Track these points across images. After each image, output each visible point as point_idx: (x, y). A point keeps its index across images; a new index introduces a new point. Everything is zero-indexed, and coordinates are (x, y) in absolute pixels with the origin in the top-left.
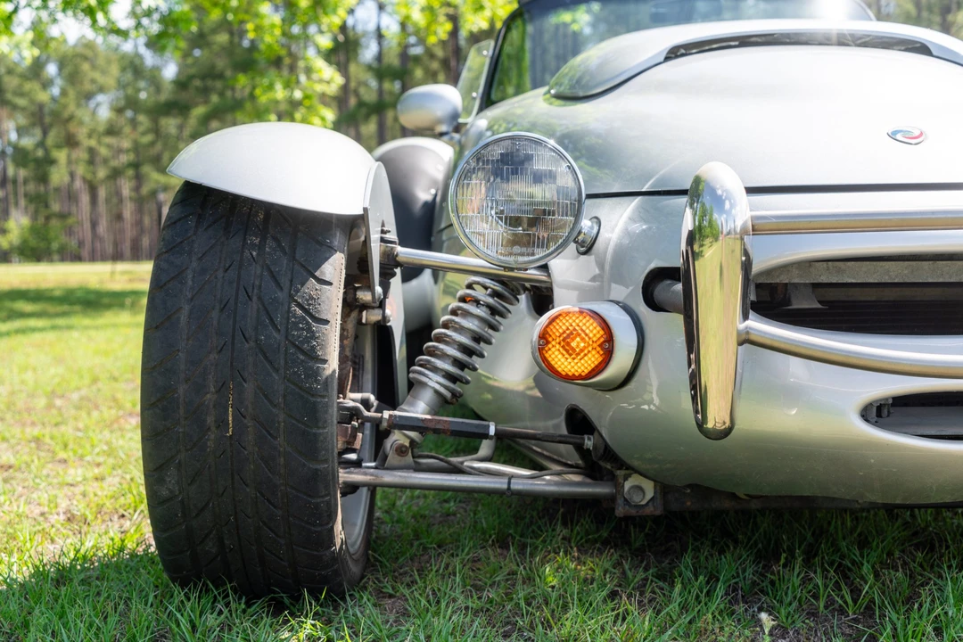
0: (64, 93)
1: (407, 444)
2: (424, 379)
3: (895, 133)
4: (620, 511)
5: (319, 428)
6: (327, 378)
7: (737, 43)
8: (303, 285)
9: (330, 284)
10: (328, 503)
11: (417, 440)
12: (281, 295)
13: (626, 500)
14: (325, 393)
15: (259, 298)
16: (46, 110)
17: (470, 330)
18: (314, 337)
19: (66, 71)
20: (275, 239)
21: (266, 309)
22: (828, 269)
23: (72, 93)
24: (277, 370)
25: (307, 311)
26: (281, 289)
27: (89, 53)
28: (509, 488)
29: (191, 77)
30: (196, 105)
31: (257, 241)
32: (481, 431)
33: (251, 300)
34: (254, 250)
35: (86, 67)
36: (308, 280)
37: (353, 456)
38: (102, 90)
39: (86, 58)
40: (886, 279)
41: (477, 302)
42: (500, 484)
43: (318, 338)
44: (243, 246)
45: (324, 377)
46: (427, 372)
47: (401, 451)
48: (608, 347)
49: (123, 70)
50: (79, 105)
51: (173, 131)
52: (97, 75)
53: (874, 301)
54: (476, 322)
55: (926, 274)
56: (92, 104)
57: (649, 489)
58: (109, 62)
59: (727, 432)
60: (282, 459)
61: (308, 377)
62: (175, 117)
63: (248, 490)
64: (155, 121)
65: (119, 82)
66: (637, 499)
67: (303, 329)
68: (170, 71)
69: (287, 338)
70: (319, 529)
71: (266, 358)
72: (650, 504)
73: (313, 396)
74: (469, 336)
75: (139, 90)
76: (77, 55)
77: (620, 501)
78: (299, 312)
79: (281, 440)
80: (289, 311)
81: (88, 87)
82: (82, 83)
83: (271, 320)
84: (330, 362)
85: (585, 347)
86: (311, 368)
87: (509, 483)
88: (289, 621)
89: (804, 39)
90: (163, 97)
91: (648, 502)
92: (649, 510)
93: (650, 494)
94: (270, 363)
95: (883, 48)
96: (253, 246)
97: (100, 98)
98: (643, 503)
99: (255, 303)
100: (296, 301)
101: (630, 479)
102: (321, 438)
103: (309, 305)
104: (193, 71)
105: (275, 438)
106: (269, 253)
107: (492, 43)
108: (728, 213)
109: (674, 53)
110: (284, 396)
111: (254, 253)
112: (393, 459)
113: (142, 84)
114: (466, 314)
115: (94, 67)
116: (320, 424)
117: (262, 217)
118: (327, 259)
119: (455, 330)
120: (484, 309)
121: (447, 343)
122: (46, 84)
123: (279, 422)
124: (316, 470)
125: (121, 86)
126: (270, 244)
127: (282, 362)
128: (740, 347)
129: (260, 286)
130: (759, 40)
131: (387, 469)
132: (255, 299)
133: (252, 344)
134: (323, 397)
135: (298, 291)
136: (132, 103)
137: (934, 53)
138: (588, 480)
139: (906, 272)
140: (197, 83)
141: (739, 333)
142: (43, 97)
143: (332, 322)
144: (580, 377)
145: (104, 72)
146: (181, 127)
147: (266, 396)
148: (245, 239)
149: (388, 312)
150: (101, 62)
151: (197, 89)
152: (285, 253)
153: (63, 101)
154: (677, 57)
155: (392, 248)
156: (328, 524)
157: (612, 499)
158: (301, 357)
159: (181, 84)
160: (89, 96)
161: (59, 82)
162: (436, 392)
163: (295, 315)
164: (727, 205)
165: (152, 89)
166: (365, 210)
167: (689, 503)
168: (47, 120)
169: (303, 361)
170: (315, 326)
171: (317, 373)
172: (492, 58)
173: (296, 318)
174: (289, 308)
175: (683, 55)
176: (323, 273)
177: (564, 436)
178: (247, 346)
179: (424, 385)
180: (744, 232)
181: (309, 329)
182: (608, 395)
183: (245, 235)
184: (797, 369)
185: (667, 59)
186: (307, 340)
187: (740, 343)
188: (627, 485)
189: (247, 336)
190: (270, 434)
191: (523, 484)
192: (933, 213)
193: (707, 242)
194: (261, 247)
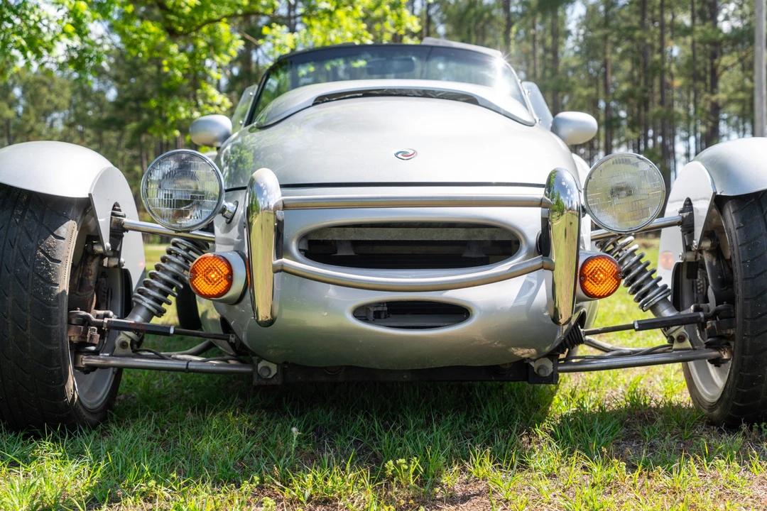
0: (26, 111)
1: (129, 342)
2: (140, 301)
3: (397, 154)
4: (255, 382)
5: (52, 325)
6: (58, 295)
7: (361, 94)
8: (45, 239)
9: (63, 239)
10: (60, 371)
11: (135, 339)
12: (31, 245)
13: (258, 375)
14: (56, 304)
15: (18, 247)
16: (12, 124)
17: (171, 271)
18: (50, 270)
19: (28, 94)
20: (31, 211)
21: (21, 253)
22: (355, 232)
23: (32, 111)
24: (26, 290)
25: (47, 255)
26: (32, 241)
27: (46, 79)
28: (187, 368)
29: (128, 100)
30: (131, 121)
31: (20, 213)
32: (164, 331)
33: (13, 247)
34: (17, 218)
35: (44, 90)
36: (48, 236)
37: (93, 348)
38: (56, 109)
39: (44, 84)
40: (389, 238)
41: (177, 255)
42: (182, 365)
43: (53, 270)
44: (11, 216)
45: (56, 294)
46: (143, 297)
47: (123, 345)
48: (230, 278)
49: (74, 93)
50: (38, 121)
51: (114, 142)
52: (53, 97)
53: (410, 255)
54: (175, 266)
55: (412, 235)
56: (49, 120)
57: (274, 369)
58: (63, 87)
59: (270, 323)
60: (29, 344)
61: (45, 294)
62: (114, 131)
63: (9, 362)
64: (100, 133)
65: (70, 102)
66: (265, 374)
67: (43, 265)
68: (112, 94)
69: (33, 271)
70: (54, 387)
71: (20, 283)
72: (275, 378)
73: (48, 305)
74: (170, 274)
75: (87, 110)
76: (36, 81)
77: (255, 376)
78: (42, 255)
79: (28, 331)
80: (36, 254)
81: (45, 106)
82: (40, 103)
83: (25, 260)
84: (61, 285)
85: (219, 278)
86: (48, 288)
87: (187, 365)
88: (33, 442)
89: (404, 92)
90: (105, 115)
91: (273, 377)
92: (275, 382)
93: (274, 372)
94: (22, 285)
95: (447, 99)
96: (17, 216)
97: (55, 115)
98: (270, 377)
99: (16, 250)
100: (40, 248)
101: (261, 362)
102: (53, 330)
103: (48, 251)
104: (128, 95)
105: (25, 330)
106: (26, 220)
107: (257, 87)
108: (265, 197)
109: (320, 100)
110: (31, 305)
111: (18, 220)
112: (118, 350)
113: (89, 104)
114: (170, 261)
115: (50, 91)
116: (53, 322)
117: (25, 198)
118: (62, 224)
119: (162, 272)
120: (181, 258)
121: (156, 279)
122: (12, 104)
123: (27, 321)
124: (51, 350)
125: (72, 105)
126: (28, 214)
127: (30, 285)
128: (275, 274)
129: (19, 240)
130: (377, 93)
131: (114, 356)
132: (16, 247)
133: (12, 273)
134: (55, 306)
135: (42, 242)
136: (80, 119)
137: (480, 103)
138: (239, 364)
139: (400, 234)
140: (133, 105)
141: (274, 266)
142: (9, 113)
143: (64, 262)
144: (213, 296)
145: (58, 95)
146: (120, 139)
147: (19, 305)
148: (13, 212)
149: (122, 260)
150: (56, 87)
151: (131, 109)
152: (37, 220)
153: (27, 117)
154: (323, 102)
155: (120, 220)
156: (61, 383)
157: (250, 375)
158: (42, 282)
159: (119, 105)
160: (46, 114)
161: (22, 102)
162: (148, 309)
163: (39, 257)
164: (265, 193)
165: (97, 108)
166: (90, 195)
167: (300, 378)
168: (12, 132)
169: (42, 284)
170: (51, 264)
171: (51, 291)
172: (255, 97)
173: (39, 258)
174: (36, 252)
175: (327, 101)
176: (58, 232)
177: (221, 335)
178: (9, 275)
179: (139, 304)
180: (276, 208)
181: (47, 265)
182: (237, 307)
183: (14, 209)
184: (332, 291)
185: (314, 104)
186: (46, 272)
187: (276, 271)
188: (260, 366)
189: (9, 269)
190: (22, 328)
191: (196, 366)
192: (378, 198)
193: (255, 213)
194: (22, 216)
